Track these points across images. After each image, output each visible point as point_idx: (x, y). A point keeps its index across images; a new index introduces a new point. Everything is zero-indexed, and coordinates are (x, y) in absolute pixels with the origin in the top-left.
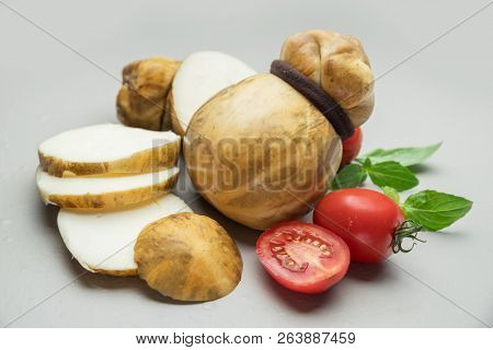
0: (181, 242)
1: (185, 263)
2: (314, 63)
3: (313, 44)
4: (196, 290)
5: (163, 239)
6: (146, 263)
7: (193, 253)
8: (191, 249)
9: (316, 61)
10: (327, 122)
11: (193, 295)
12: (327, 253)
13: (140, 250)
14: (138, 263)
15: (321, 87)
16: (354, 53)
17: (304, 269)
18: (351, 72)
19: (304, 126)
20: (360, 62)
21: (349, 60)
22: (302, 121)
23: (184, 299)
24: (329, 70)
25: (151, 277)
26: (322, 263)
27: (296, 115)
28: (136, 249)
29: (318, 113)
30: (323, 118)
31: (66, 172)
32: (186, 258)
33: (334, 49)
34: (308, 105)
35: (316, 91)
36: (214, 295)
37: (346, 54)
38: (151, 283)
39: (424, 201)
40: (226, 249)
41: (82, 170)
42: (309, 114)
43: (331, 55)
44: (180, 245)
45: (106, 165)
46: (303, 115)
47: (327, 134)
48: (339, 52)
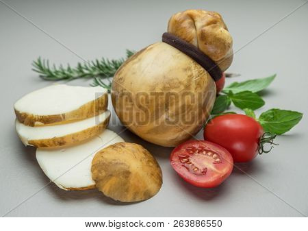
0: (122, 164)
1: (127, 177)
2: (192, 33)
3: (190, 20)
4: (136, 194)
5: (110, 163)
6: (102, 180)
7: (131, 170)
8: (129, 167)
9: (193, 31)
10: (206, 72)
11: (135, 198)
12: (218, 160)
13: (96, 171)
14: (95, 181)
15: (198, 49)
16: (218, 23)
17: (205, 172)
18: (218, 36)
19: (191, 76)
20: (222, 29)
21: (215, 29)
22: (189, 73)
23: (129, 201)
24: (203, 36)
25: (106, 189)
26: (216, 167)
27: (186, 70)
28: (92, 171)
29: (199, 66)
30: (202, 69)
31: (36, 123)
32: (127, 173)
33: (204, 23)
34: (192, 62)
35: (196, 52)
36: (148, 196)
37: (213, 25)
38: (106, 194)
39: (272, 116)
40: (151, 164)
41: (47, 121)
42: (193, 68)
43: (203, 26)
44: (122, 166)
45: (64, 115)
46: (189, 69)
47: (206, 80)
48: (208, 24)
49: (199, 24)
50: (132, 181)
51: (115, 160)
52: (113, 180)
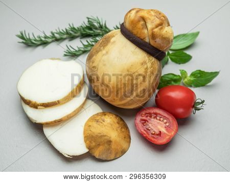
0: (105, 136)
1: (109, 145)
3: (143, 22)
4: (116, 154)
5: (97, 136)
6: (93, 148)
7: (112, 139)
8: (110, 138)
11: (116, 156)
12: (168, 124)
13: (88, 142)
14: (89, 149)
15: (150, 44)
16: (164, 25)
17: (160, 134)
18: (164, 36)
19: (147, 69)
21: (162, 30)
22: (145, 66)
23: (112, 159)
24: (153, 36)
25: (97, 154)
26: (167, 130)
27: (142, 64)
28: (85, 141)
29: (151, 58)
31: (39, 107)
32: (109, 142)
34: (146, 55)
36: (123, 152)
37: (160, 27)
38: (97, 157)
40: (123, 130)
41: (47, 105)
43: (153, 29)
44: (106, 137)
45: (58, 101)
48: (157, 27)
49: (150, 26)
50: (113, 146)
51: (100, 133)
52: (101, 148)
